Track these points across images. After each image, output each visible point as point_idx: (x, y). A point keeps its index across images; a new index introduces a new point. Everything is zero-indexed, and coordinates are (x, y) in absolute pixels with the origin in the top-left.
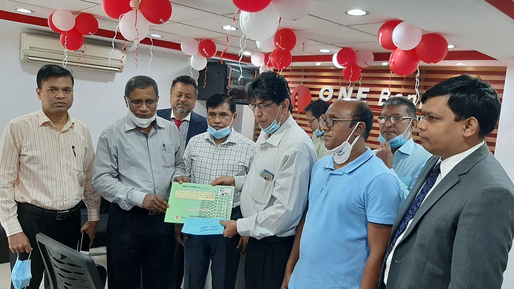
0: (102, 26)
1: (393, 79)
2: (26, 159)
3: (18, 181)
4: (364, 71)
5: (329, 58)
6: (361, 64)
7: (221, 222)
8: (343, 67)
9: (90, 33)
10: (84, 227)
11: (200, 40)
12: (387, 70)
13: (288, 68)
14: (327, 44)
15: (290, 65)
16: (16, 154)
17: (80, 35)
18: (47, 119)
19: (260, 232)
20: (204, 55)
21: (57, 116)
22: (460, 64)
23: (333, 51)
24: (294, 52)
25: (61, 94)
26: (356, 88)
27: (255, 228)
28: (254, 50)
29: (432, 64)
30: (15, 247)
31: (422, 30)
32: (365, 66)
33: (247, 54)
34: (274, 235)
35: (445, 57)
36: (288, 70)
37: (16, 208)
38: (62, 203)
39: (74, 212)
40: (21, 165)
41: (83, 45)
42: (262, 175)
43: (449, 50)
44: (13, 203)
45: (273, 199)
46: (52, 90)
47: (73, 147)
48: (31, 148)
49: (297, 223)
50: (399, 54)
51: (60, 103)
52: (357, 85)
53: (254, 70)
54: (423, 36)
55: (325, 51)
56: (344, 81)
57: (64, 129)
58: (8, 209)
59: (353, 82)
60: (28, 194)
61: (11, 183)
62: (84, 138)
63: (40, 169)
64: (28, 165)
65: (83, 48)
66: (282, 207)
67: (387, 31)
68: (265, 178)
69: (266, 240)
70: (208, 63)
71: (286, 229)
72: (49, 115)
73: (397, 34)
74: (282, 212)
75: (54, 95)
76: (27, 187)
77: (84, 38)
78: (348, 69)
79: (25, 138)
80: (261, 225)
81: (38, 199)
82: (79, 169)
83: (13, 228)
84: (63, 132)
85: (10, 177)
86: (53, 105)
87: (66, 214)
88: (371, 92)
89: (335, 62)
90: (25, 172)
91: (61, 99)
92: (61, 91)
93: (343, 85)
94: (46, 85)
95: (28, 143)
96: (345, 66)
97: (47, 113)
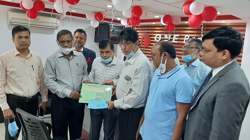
0: (47, 6)
1: (190, 30)
2: (9, 72)
3: (6, 83)
4: (176, 26)
5: (159, 20)
6: (175, 23)
7: (106, 102)
8: (166, 25)
9: (41, 10)
10: (40, 105)
11: (96, 12)
12: (187, 26)
13: (138, 26)
14: (158, 13)
15: (139, 24)
16: (4, 71)
17: (36, 11)
18: (19, 53)
19: (125, 106)
20: (97, 20)
21: (23, 51)
22: (223, 22)
23: (161, 16)
24: (142, 18)
25: (24, 40)
26: (172, 35)
27: (123, 104)
28: (122, 17)
29: (209, 22)
30: (6, 116)
31: (204, 5)
32: (177, 24)
33: (119, 19)
34: (132, 108)
35: (216, 18)
36: (139, 27)
37: (6, 97)
38: (28, 93)
39: (35, 98)
40: (8, 76)
41: (38, 16)
42: (125, 78)
43: (218, 15)
44: (4, 94)
45: (131, 90)
46: (20, 38)
47: (32, 66)
48: (11, 67)
49: (143, 101)
50: (193, 17)
51: (24, 44)
52: (173, 33)
53: (122, 27)
54: (205, 8)
55: (157, 17)
56: (167, 32)
57: (27, 58)
58: (2, 97)
59: (171, 32)
60: (11, 90)
61: (3, 85)
62: (38, 61)
63: (16, 77)
64: (10, 76)
65: (38, 17)
66: (135, 94)
67: (187, 6)
68: (127, 80)
69: (128, 110)
70: (100, 24)
71: (138, 104)
72: (19, 50)
73: (192, 7)
74: (136, 96)
75: (21, 40)
76: (11, 87)
77: (38, 13)
78: (168, 26)
79: (8, 63)
80: (125, 103)
81: (16, 92)
82: (36, 76)
83: (5, 107)
84: (27, 59)
85: (2, 82)
86: (20, 45)
87: (31, 99)
88: (180, 37)
89: (162, 22)
90: (10, 79)
91: (24, 42)
92: (24, 38)
93: (166, 33)
94: (16, 36)
95: (10, 65)
96: (167, 24)
97: (18, 50)
